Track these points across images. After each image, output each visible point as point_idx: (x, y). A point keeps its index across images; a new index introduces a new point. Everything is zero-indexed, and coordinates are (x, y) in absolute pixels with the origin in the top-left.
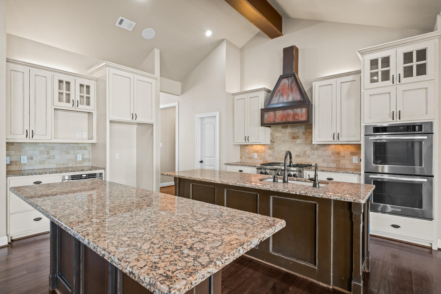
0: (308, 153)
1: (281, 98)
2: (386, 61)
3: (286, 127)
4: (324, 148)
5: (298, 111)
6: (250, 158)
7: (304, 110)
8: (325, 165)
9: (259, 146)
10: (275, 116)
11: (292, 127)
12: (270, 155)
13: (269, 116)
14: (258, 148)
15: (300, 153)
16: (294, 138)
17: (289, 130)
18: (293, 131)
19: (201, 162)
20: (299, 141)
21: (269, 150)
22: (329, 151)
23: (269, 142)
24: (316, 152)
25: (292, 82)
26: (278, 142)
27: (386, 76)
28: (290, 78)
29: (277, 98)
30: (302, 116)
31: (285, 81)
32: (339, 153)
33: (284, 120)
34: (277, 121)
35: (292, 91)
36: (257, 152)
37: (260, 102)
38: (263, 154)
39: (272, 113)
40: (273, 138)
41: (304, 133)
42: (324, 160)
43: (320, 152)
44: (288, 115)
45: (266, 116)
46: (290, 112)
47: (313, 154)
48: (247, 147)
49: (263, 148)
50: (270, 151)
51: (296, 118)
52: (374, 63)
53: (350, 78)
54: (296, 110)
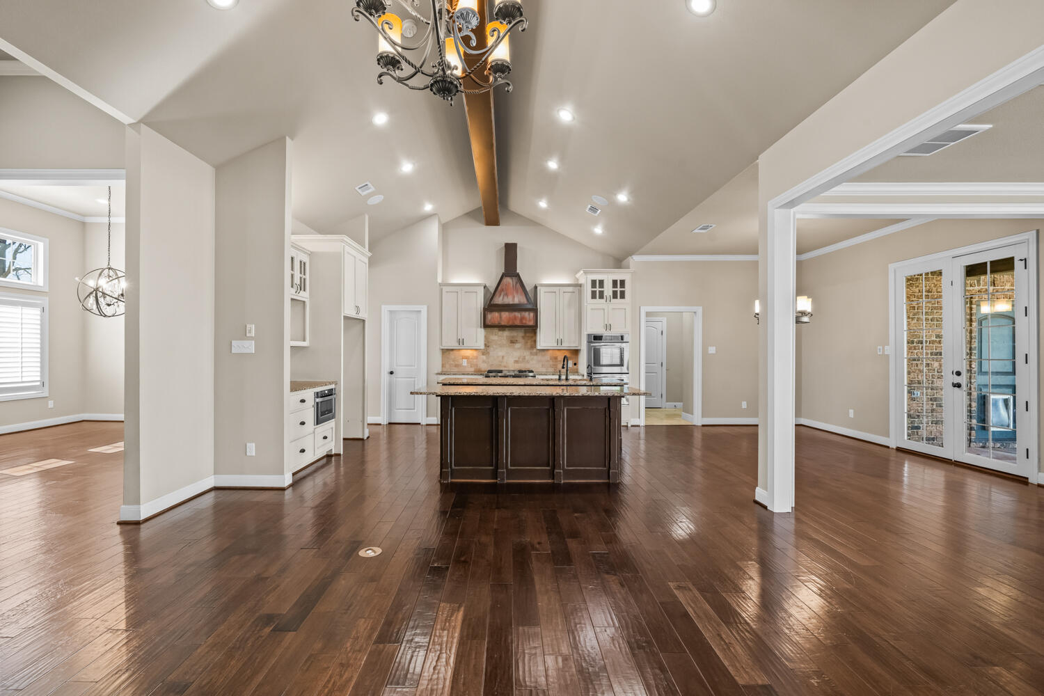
0: (527, 358)
1: (506, 298)
2: (601, 282)
3: (504, 330)
4: (543, 353)
5: (526, 314)
6: (456, 366)
7: (532, 314)
8: (544, 370)
9: (469, 351)
10: (501, 317)
11: (509, 330)
12: (484, 362)
13: (494, 317)
14: (468, 353)
15: (519, 358)
16: (512, 342)
17: (506, 333)
18: (512, 335)
19: (392, 373)
20: (518, 346)
21: (483, 354)
22: (548, 356)
23: (482, 347)
24: (535, 357)
25: (517, 283)
26: (494, 346)
27: (601, 296)
28: (514, 278)
29: (501, 298)
30: (530, 320)
31: (508, 280)
32: (556, 358)
33: (510, 323)
34: (503, 324)
35: (517, 292)
36: (467, 358)
37: (479, 301)
38: (475, 360)
39: (496, 314)
40: (488, 342)
41: (523, 337)
42: (542, 365)
43: (539, 357)
44: (515, 318)
45: (489, 316)
46: (518, 314)
47: (532, 359)
48: (451, 352)
49: (475, 353)
50: (484, 357)
51: (524, 322)
52: (594, 282)
53: (571, 289)
54: (523, 313)
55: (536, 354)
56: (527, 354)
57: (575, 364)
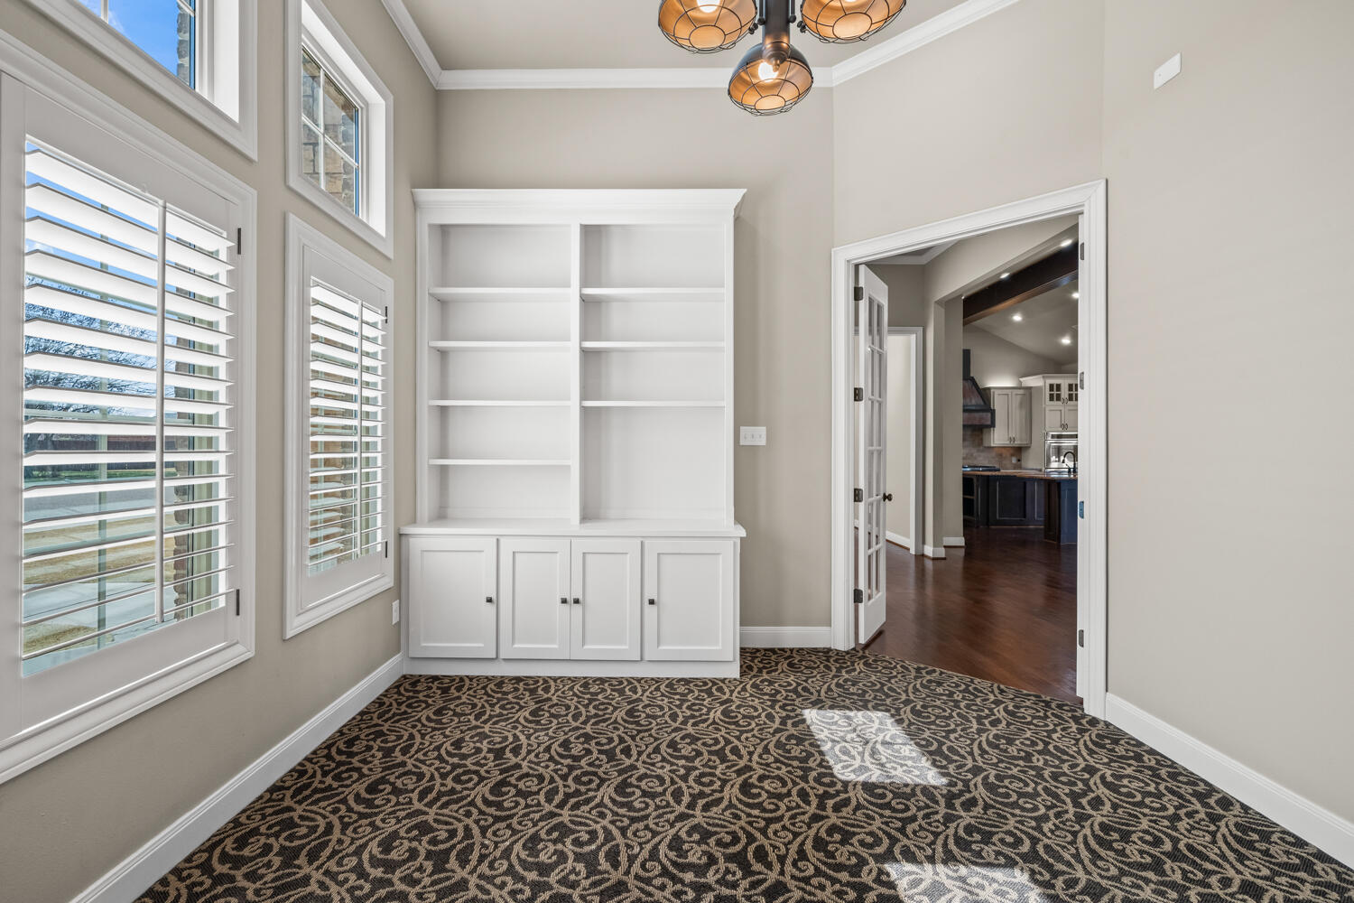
0: (974, 455)
2: (1059, 387)
4: (989, 450)
5: (984, 415)
7: (987, 415)
15: (967, 455)
22: (993, 453)
24: (982, 454)
27: (1058, 398)
28: (972, 382)
30: (985, 420)
32: (1001, 455)
33: (969, 423)
41: (971, 436)
42: (989, 462)
43: (986, 454)
44: (975, 418)
46: (977, 415)
47: (980, 456)
51: (983, 422)
52: (1051, 386)
53: (1021, 392)
54: (981, 414)
55: (982, 451)
56: (974, 451)
57: (1019, 460)
